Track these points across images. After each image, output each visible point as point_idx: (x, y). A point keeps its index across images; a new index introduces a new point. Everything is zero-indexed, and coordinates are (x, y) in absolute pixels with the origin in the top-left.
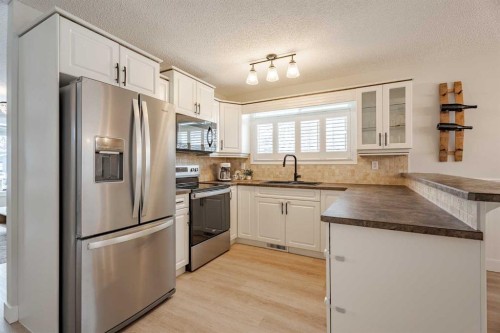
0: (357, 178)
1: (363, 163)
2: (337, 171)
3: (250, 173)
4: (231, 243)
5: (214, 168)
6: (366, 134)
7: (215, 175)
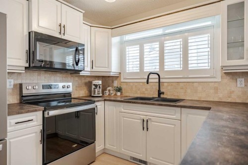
0: (221, 95)
1: (227, 80)
2: (200, 88)
3: (119, 90)
4: (97, 155)
5: (89, 85)
6: (231, 50)
7: (90, 91)
